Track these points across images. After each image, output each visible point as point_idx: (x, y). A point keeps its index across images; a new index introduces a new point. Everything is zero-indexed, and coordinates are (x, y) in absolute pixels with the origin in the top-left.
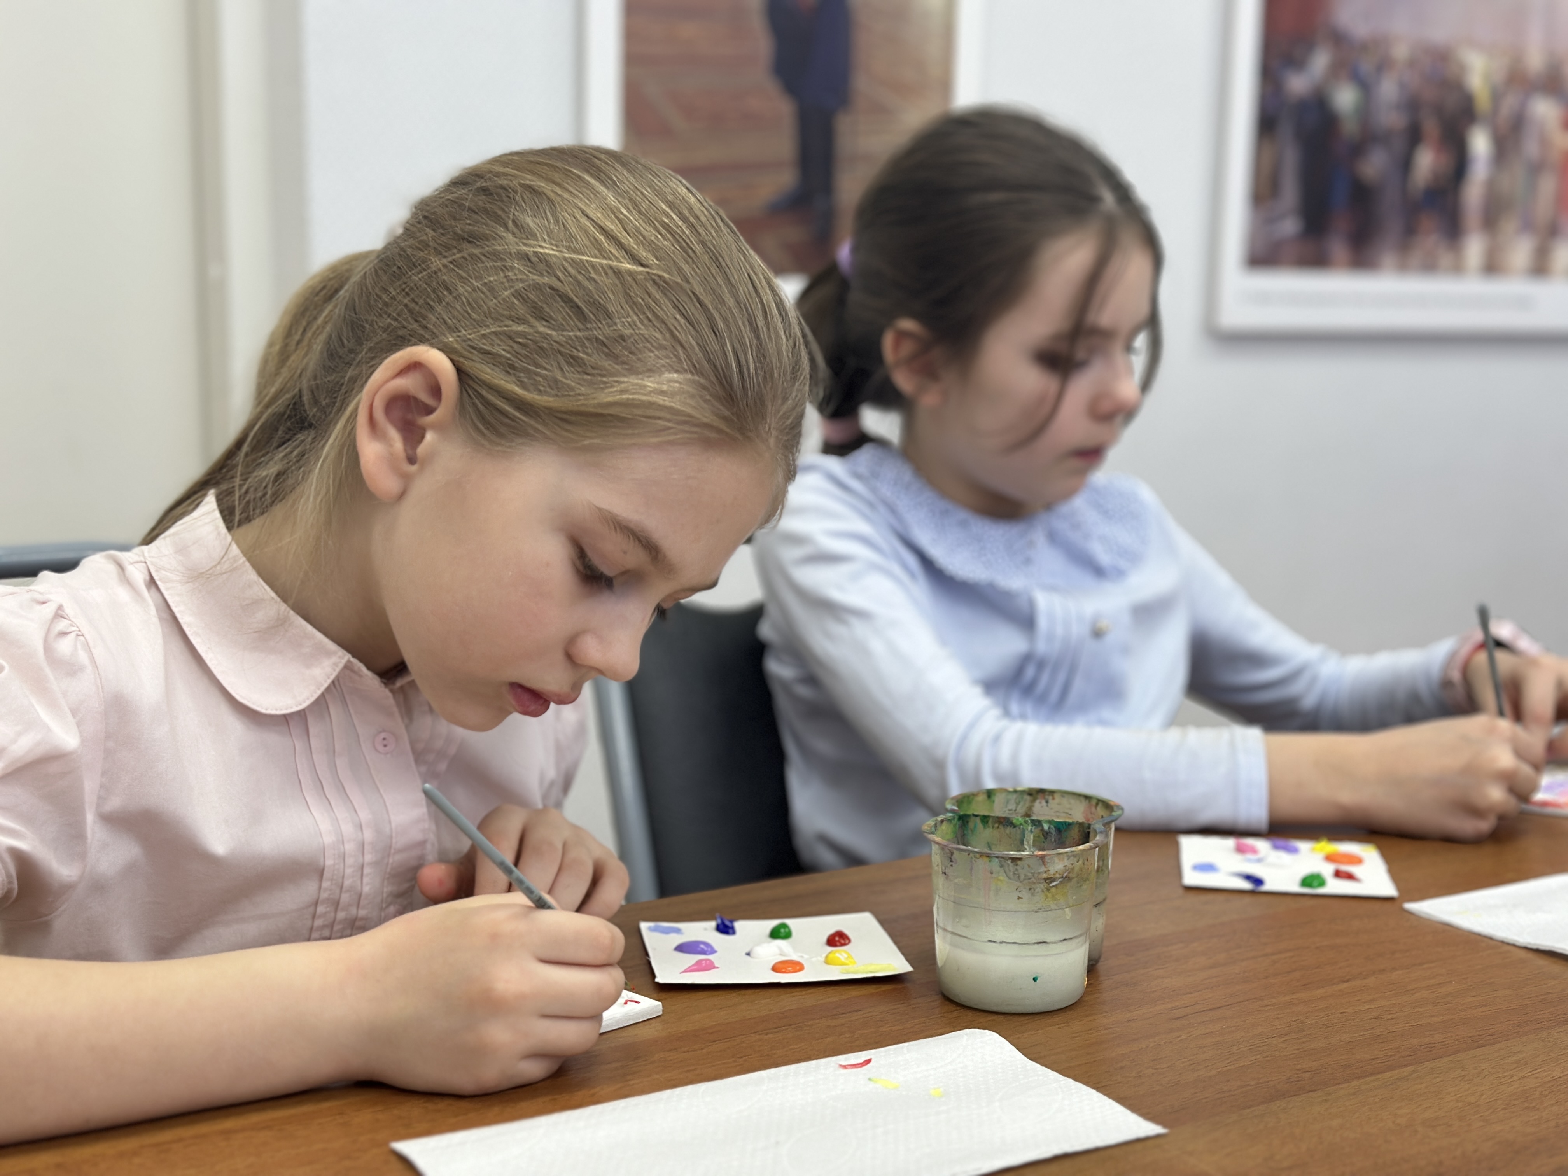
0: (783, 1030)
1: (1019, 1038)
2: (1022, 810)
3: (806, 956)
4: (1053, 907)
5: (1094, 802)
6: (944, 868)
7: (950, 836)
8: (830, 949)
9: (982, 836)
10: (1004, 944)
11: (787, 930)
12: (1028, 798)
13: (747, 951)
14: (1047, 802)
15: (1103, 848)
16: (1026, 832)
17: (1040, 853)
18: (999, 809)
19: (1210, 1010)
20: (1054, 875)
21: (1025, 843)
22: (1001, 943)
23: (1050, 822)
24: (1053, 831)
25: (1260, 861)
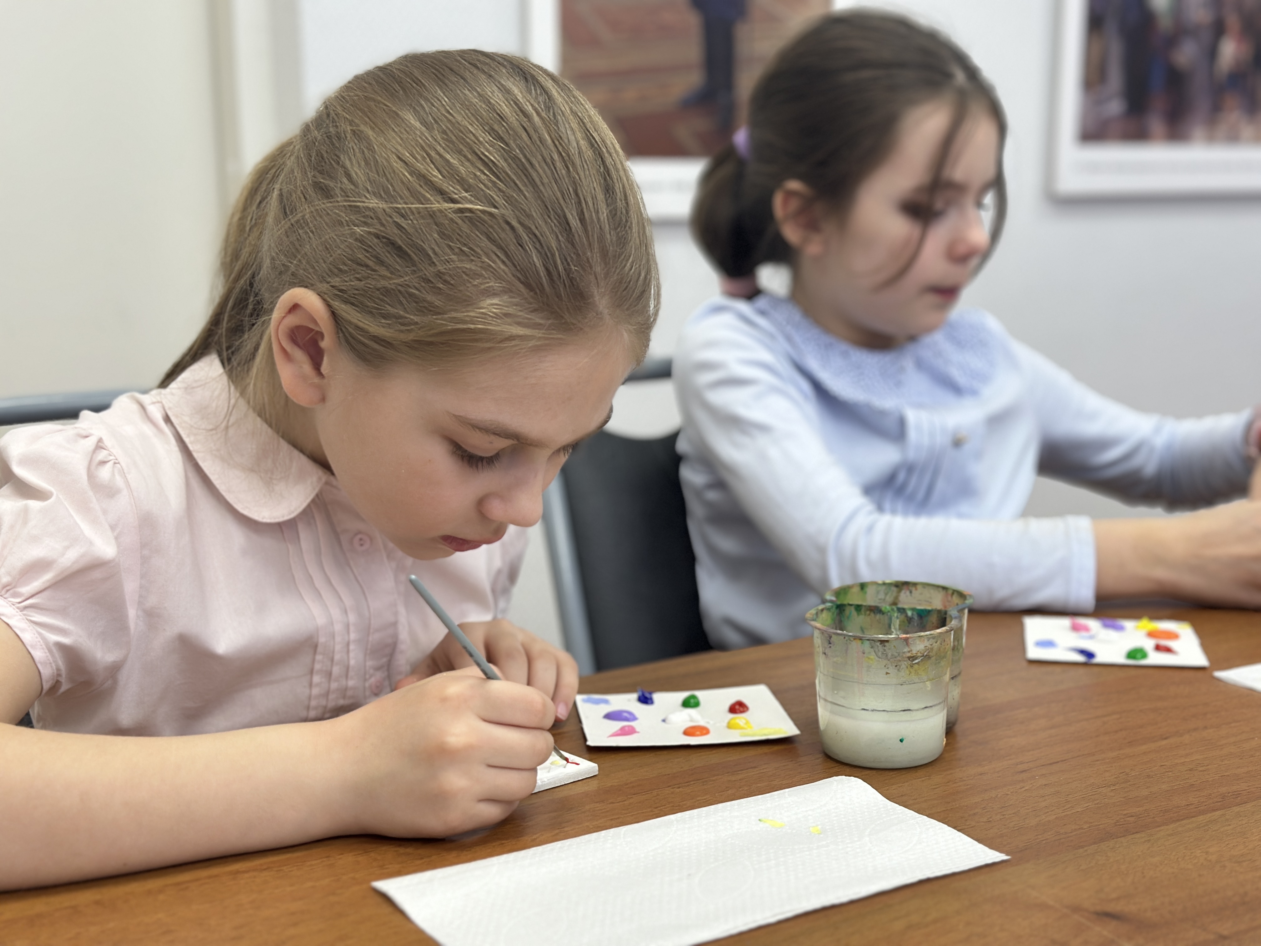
0: (691, 784)
1: (887, 790)
2: (889, 599)
3: (712, 722)
4: (917, 680)
5: (950, 592)
6: (824, 649)
7: (829, 621)
8: (732, 716)
9: (856, 622)
10: (875, 712)
11: (696, 701)
12: (895, 589)
13: (663, 718)
14: (911, 592)
15: (958, 631)
16: (893, 618)
17: (905, 636)
18: (870, 599)
19: (1051, 764)
20: (916, 654)
21: (892, 627)
22: (873, 711)
23: (913, 609)
24: (916, 617)
25: (1092, 637)
